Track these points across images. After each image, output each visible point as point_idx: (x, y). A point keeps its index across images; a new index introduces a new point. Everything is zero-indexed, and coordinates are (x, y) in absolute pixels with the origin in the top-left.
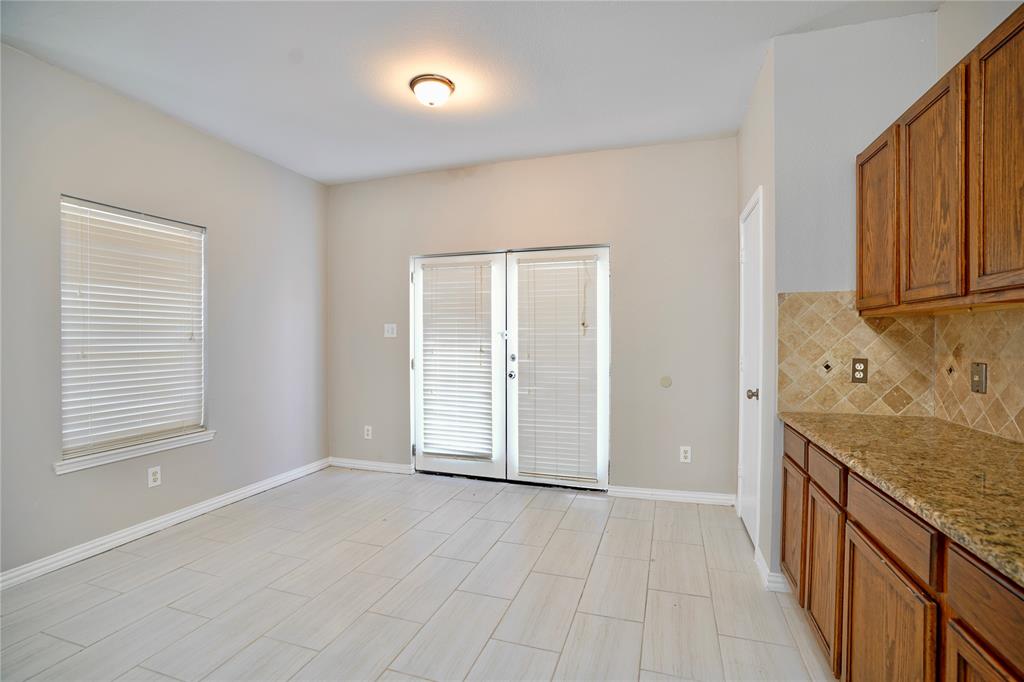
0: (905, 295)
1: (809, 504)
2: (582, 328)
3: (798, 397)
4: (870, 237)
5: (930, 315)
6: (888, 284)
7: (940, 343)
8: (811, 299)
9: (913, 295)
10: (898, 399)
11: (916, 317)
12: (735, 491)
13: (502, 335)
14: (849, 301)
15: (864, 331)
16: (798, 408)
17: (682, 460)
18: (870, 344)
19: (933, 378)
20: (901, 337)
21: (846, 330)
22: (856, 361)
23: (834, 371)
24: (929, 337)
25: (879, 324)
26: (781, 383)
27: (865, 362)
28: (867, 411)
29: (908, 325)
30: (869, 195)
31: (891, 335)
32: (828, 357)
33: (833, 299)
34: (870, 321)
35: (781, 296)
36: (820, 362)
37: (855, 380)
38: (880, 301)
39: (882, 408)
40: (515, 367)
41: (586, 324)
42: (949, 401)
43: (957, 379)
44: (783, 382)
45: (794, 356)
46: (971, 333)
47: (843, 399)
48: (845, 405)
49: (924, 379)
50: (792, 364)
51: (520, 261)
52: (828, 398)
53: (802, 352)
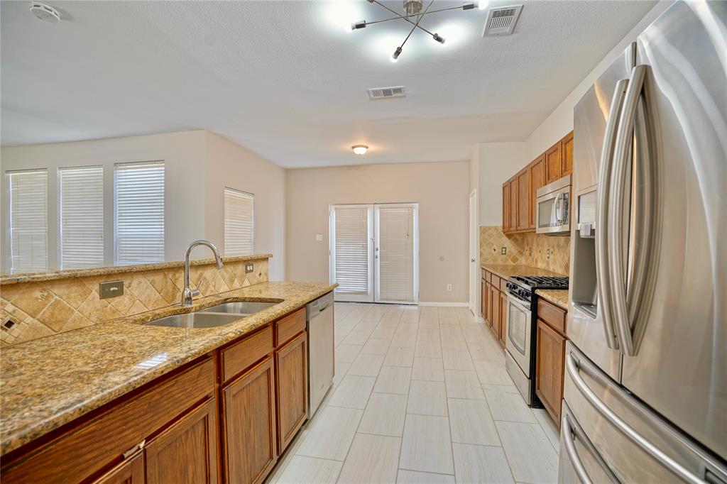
2: (407, 237)
3: (486, 260)
4: (505, 210)
7: (525, 242)
8: (490, 228)
9: (520, 228)
10: (514, 260)
12: (469, 301)
13: (372, 240)
14: (500, 229)
15: (505, 238)
16: (485, 263)
17: (448, 290)
18: (507, 243)
19: (524, 253)
20: (516, 240)
21: (500, 238)
22: (503, 248)
23: (497, 251)
24: (522, 240)
25: (509, 236)
26: (480, 256)
27: (505, 248)
28: (506, 264)
29: (518, 237)
30: (505, 197)
31: (513, 240)
32: (495, 247)
33: (496, 228)
34: (507, 235)
35: (481, 227)
36: (492, 248)
37: (502, 254)
39: (510, 263)
40: (378, 253)
41: (409, 235)
42: (527, 259)
43: (528, 253)
44: (481, 254)
45: (485, 247)
46: (530, 239)
47: (499, 260)
48: (499, 262)
49: (521, 253)
50: (484, 249)
51: (380, 208)
52: (495, 260)
53: (487, 245)
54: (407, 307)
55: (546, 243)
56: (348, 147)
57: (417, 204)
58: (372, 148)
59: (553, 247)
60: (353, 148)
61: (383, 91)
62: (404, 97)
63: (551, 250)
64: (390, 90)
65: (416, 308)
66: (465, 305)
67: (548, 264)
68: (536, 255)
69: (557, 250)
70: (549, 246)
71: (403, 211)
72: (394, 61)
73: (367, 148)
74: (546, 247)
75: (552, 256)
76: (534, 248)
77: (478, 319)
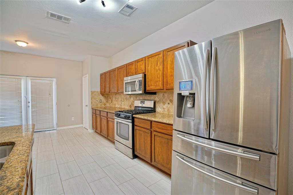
0: (105, 92)
1: (96, 117)
2: (49, 95)
3: (93, 105)
4: (102, 85)
5: (108, 94)
6: (104, 90)
7: (109, 98)
8: (95, 92)
9: (111, 92)
10: (105, 104)
11: (107, 94)
12: (83, 124)
13: (25, 97)
14: (99, 92)
15: (101, 96)
16: (94, 106)
17: (72, 120)
18: (102, 98)
19: (108, 102)
20: (105, 97)
21: (99, 96)
22: (100, 100)
23: (98, 101)
24: (108, 97)
25: (103, 95)
26: (91, 104)
27: (101, 100)
28: (102, 106)
29: (106, 95)
30: (101, 79)
31: (104, 96)
32: (97, 99)
33: (97, 92)
34: (102, 95)
35: (91, 91)
36: (96, 100)
37: (100, 102)
38: (107, 92)
39: (103, 106)
40: (30, 104)
41: (50, 94)
42: (110, 104)
43: (110, 102)
44: (92, 103)
45: (93, 99)
46: (111, 96)
47: (99, 105)
48: (99, 106)
49: (107, 102)
50: (93, 101)
51: (31, 79)
52: (97, 105)
53: (94, 99)
54: (50, 131)
55: (120, 98)
56: (12, 39)
57: (55, 79)
58: (31, 44)
59: (124, 99)
60: (16, 41)
61: (58, 15)
62: (68, 23)
63: (123, 100)
64: (62, 17)
65: (55, 131)
66: (81, 125)
67: (121, 105)
68: (114, 102)
69: (125, 100)
70: (121, 99)
71: (47, 82)
72: (79, 4)
73: (27, 43)
74: (120, 99)
75: (123, 103)
76: (114, 99)
77: (91, 131)
